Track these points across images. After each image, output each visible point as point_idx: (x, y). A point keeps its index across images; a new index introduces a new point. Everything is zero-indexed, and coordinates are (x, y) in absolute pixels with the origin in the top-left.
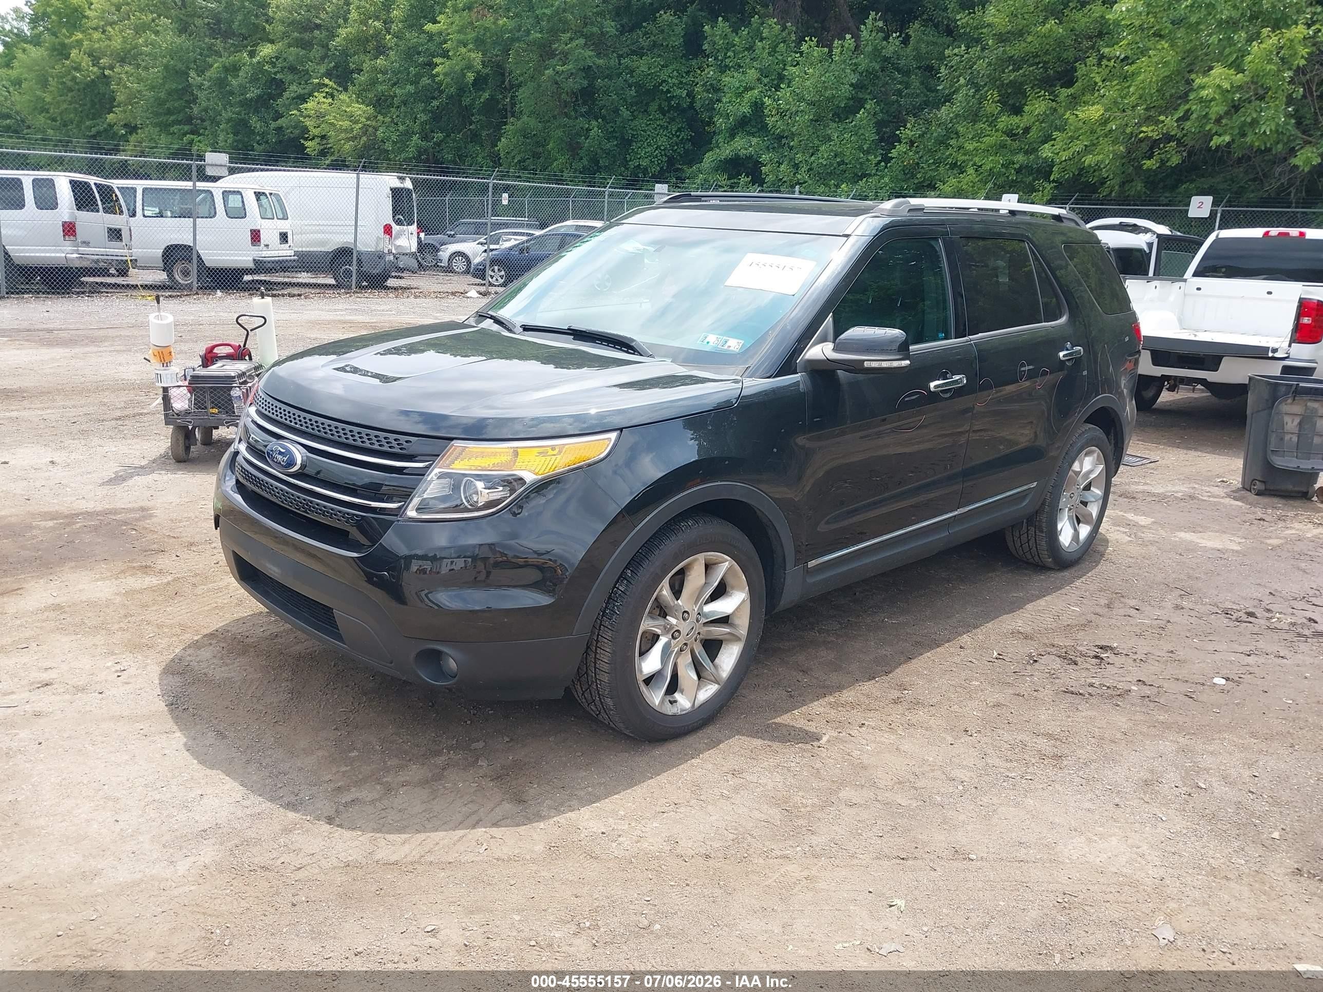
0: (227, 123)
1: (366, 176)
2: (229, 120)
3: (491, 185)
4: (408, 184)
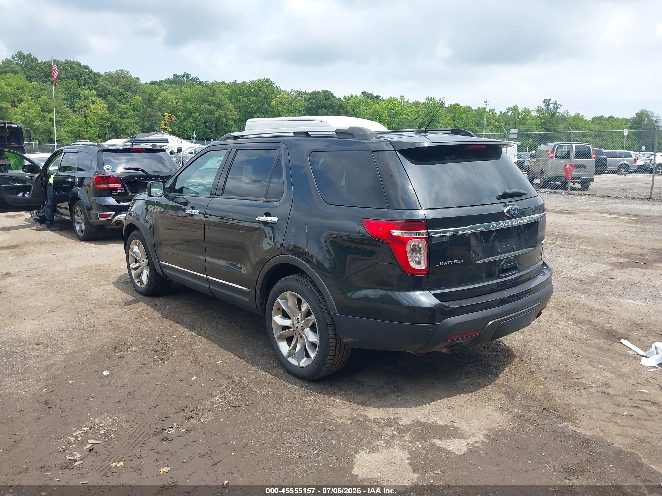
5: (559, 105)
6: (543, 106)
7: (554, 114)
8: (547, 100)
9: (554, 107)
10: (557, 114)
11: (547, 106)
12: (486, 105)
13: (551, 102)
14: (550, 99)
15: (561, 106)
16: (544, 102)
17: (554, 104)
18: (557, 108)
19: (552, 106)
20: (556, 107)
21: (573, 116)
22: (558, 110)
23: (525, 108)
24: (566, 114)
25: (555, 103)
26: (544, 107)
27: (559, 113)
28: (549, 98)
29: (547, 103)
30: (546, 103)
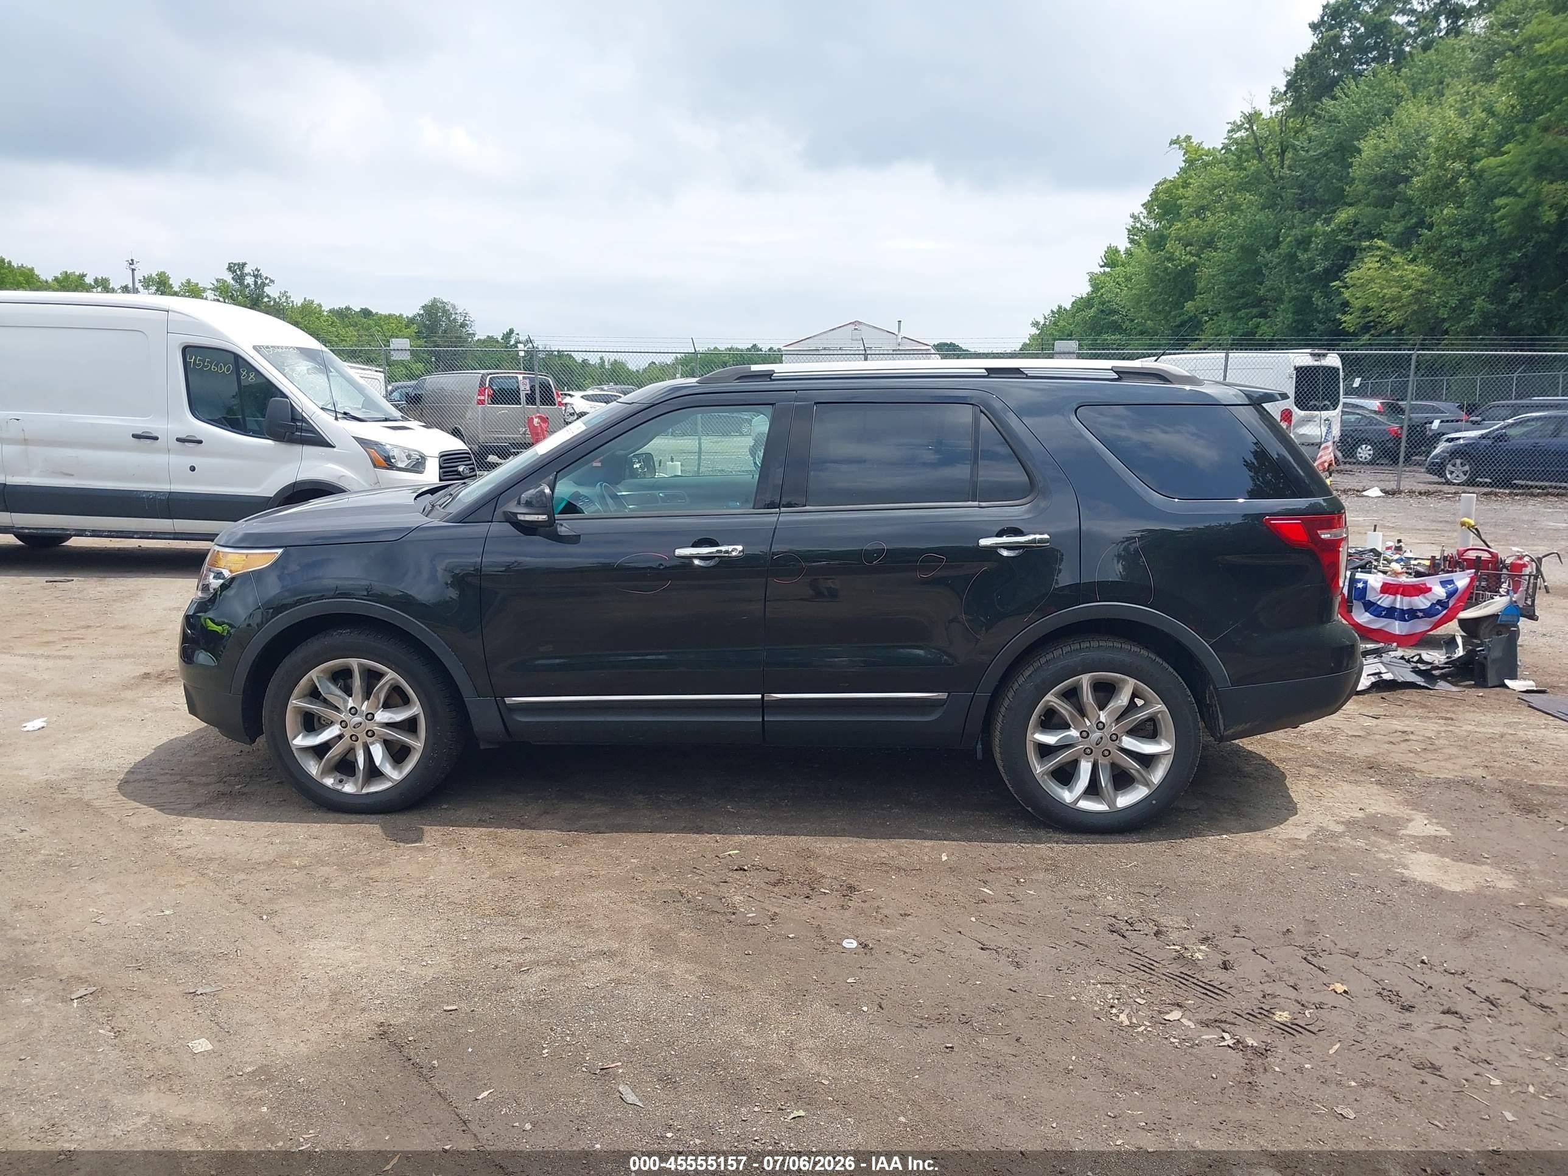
0: (1290, 302)
1: (1236, 355)
2: (1294, 298)
3: (1414, 358)
4: (1333, 360)
5: (266, 278)
6: (229, 278)
7: (258, 300)
8: (235, 264)
9: (256, 282)
10: (266, 300)
11: (240, 279)
12: (133, 270)
13: (247, 270)
14: (244, 264)
15: (272, 281)
16: (230, 271)
17: (256, 276)
18: (264, 285)
19: (249, 280)
20: (259, 283)
21: (299, 305)
22: (266, 289)
23: (189, 282)
24: (283, 300)
25: (256, 273)
26: (232, 282)
27: (268, 296)
28: (241, 261)
29: (239, 273)
30: (235, 271)
